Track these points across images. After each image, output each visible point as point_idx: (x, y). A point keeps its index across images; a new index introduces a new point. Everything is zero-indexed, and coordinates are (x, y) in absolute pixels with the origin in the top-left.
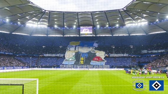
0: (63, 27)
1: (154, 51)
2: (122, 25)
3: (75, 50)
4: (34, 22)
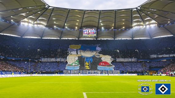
0: (64, 27)
1: (165, 56)
2: (129, 27)
3: (77, 54)
4: (30, 21)
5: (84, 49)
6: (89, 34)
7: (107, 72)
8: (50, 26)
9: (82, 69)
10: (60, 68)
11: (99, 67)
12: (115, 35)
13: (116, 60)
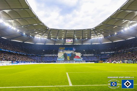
0: (56, 39)
1: (108, 53)
2: (89, 38)
3: (63, 52)
4: (39, 36)
5: (67, 49)
6: (69, 42)
7: (79, 62)
8: (49, 38)
9: (66, 60)
10: (54, 60)
11: (74, 59)
12: (82, 42)
13: (83, 55)
